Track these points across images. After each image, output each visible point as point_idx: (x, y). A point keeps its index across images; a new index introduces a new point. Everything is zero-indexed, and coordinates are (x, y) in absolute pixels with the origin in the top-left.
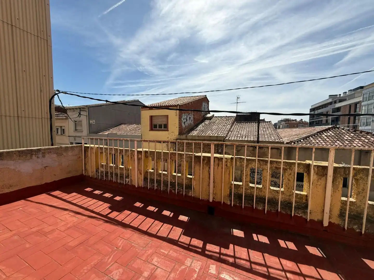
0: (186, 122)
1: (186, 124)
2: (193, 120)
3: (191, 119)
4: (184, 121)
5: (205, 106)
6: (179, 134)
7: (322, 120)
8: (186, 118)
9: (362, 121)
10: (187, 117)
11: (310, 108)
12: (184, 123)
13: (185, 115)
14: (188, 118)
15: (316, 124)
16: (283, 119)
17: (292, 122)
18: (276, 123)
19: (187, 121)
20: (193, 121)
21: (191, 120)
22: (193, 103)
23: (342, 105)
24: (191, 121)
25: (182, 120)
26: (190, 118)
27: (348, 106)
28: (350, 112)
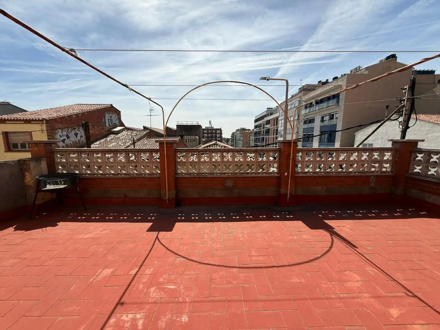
0: (66, 140)
1: (69, 142)
4: (62, 139)
5: (111, 117)
7: (261, 131)
8: (67, 135)
10: (69, 133)
11: (255, 119)
14: (71, 135)
15: (258, 134)
17: (246, 132)
18: (234, 133)
19: (71, 139)
20: (83, 137)
21: (79, 136)
22: (80, 115)
23: (271, 118)
25: (58, 137)
26: (76, 134)
27: (273, 119)
28: (274, 126)
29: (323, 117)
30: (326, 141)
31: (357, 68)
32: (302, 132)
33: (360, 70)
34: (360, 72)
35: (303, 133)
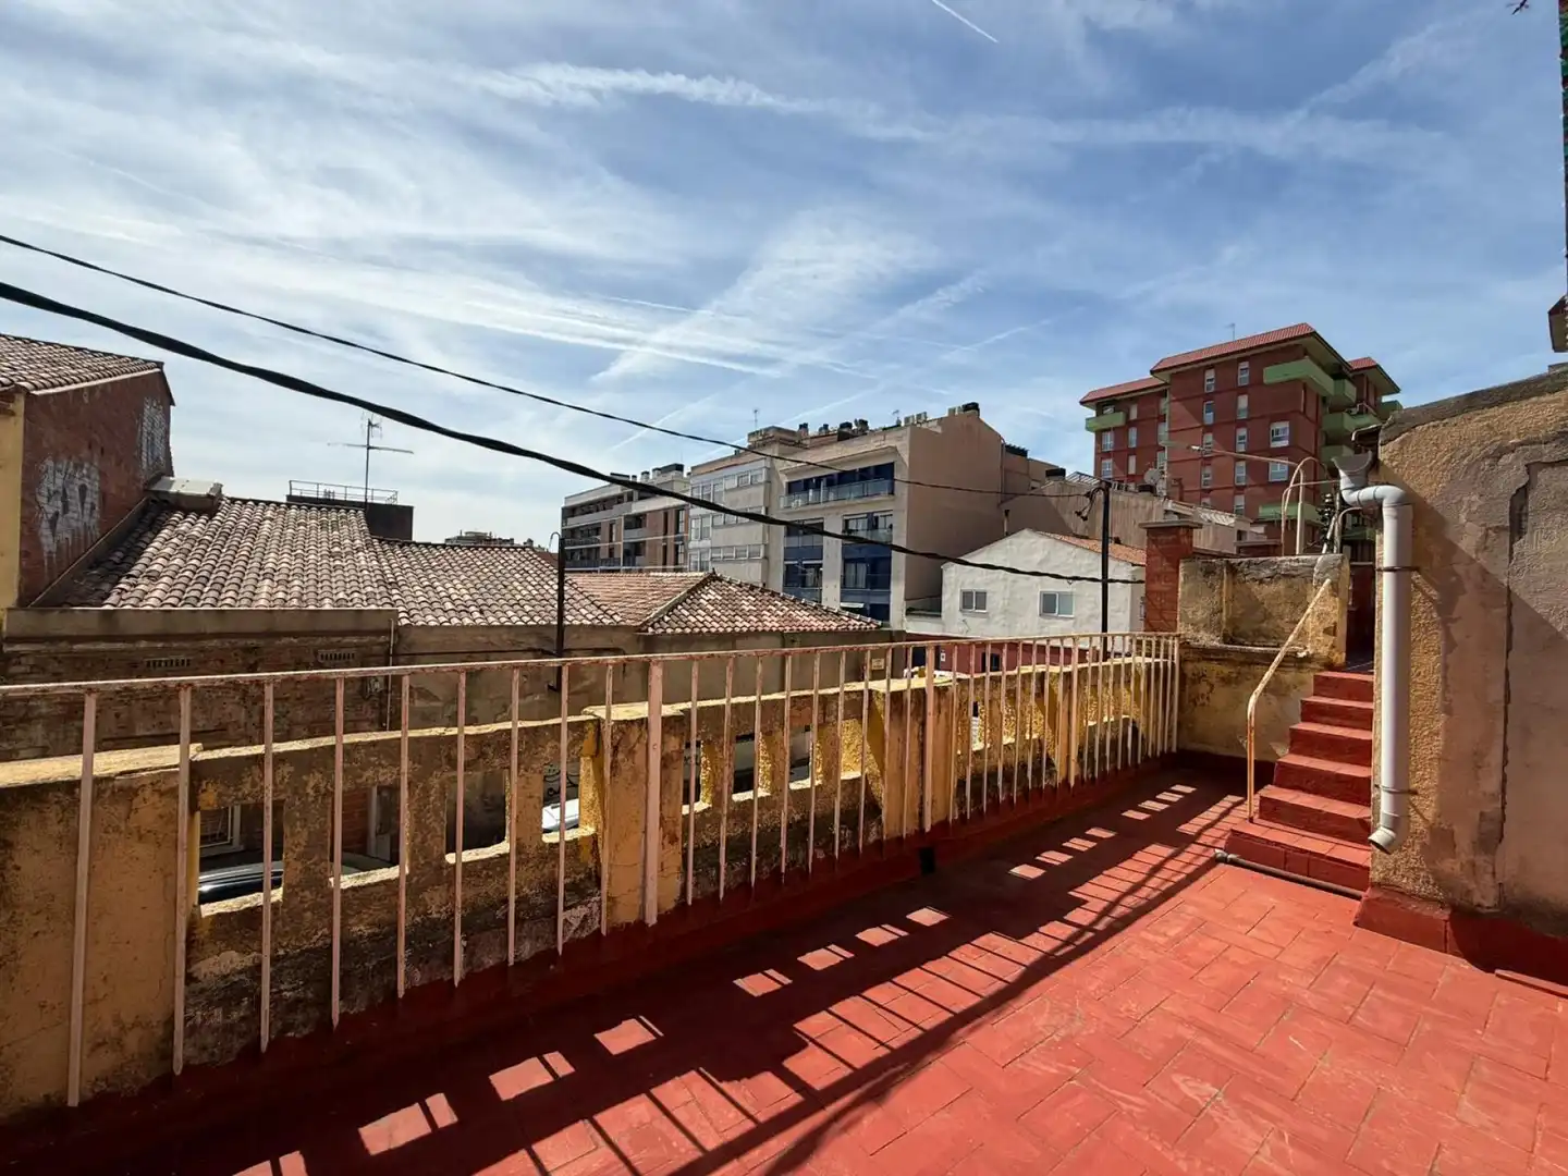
0: (60, 519)
1: (65, 535)
2: (96, 503)
3: (88, 499)
4: (50, 510)
5: (153, 427)
6: (24, 601)
7: (598, 548)
8: (64, 491)
9: (693, 558)
10: (69, 479)
11: (563, 505)
12: (53, 523)
13: (60, 471)
14: (74, 492)
15: (582, 558)
16: (463, 535)
19: (66, 509)
20: (96, 515)
21: (87, 506)
22: (98, 394)
23: (647, 509)
24: (87, 512)
25: (43, 500)
26: (83, 489)
27: (662, 513)
28: (666, 533)
29: (847, 522)
30: (862, 584)
31: (919, 416)
32: (782, 558)
33: (925, 421)
34: (924, 426)
35: (785, 560)
